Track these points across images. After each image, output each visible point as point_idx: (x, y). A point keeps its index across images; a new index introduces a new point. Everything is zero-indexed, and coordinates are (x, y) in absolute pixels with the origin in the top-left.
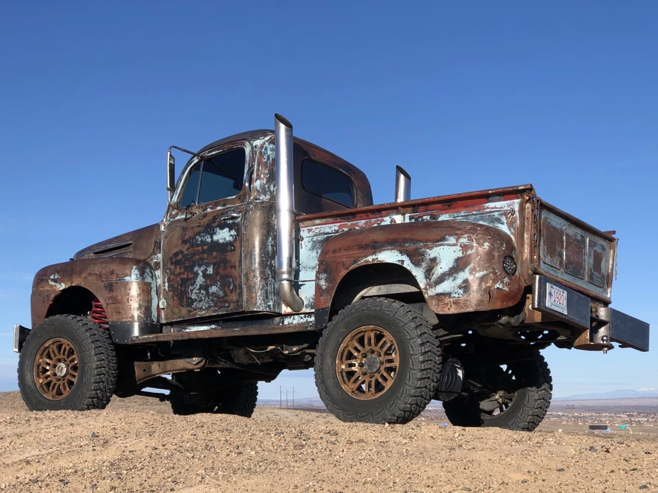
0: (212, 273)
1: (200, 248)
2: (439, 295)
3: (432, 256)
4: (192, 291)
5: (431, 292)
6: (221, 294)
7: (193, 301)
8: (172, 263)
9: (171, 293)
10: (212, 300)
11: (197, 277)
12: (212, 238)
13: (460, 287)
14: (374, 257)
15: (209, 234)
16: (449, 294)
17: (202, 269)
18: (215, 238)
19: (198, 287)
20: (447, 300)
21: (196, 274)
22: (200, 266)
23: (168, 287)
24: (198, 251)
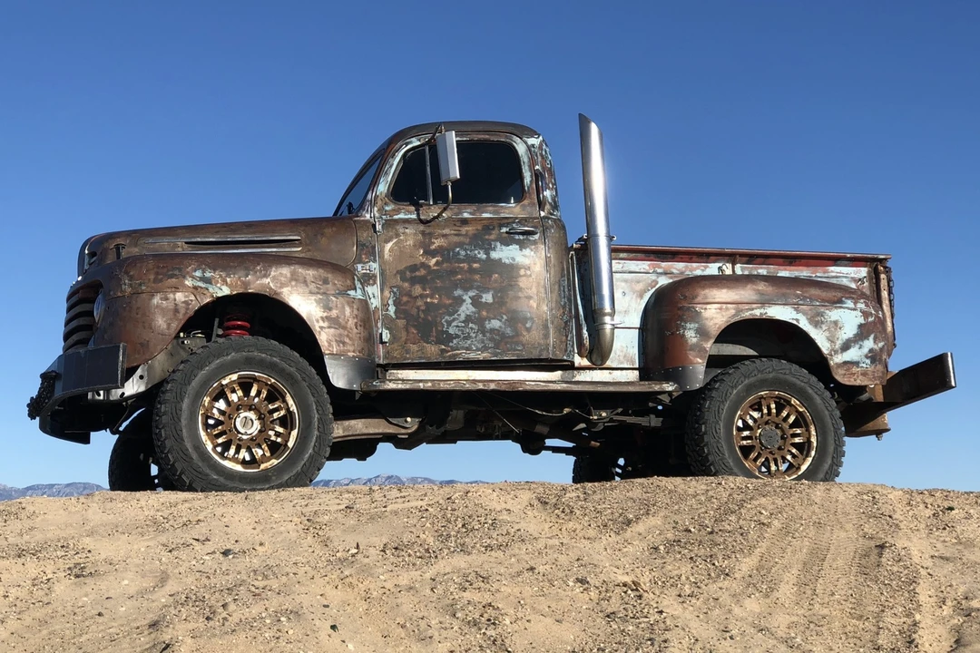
0: (491, 301)
1: (465, 266)
2: (846, 363)
3: (833, 319)
4: (449, 323)
5: (838, 359)
6: (509, 331)
7: (451, 337)
8: (403, 279)
9: (401, 323)
10: (491, 339)
11: (461, 305)
12: (487, 254)
13: (867, 357)
14: (762, 311)
15: (481, 249)
16: (856, 364)
17: (471, 293)
18: (494, 255)
19: (463, 317)
20: (855, 369)
21: (460, 301)
22: (466, 290)
23: (396, 312)
24: (463, 268)
